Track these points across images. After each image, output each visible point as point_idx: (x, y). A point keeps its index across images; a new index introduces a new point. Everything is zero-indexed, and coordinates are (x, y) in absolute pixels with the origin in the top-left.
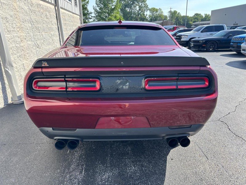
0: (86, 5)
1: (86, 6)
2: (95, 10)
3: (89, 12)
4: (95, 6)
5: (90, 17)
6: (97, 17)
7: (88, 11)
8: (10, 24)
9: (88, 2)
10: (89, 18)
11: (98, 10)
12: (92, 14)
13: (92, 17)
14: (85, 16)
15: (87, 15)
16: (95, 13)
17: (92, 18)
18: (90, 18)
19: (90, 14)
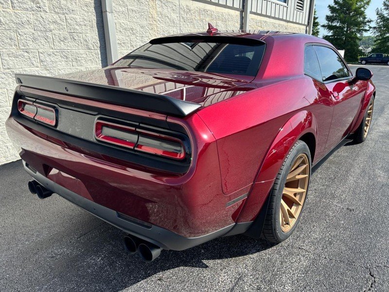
0: (363, 7)
1: (362, 9)
2: (380, 16)
3: (366, 20)
4: (379, 9)
5: (367, 28)
6: (380, 28)
7: (365, 18)
8: (138, 38)
9: (368, 3)
10: (363, 30)
11: (386, 15)
12: (372, 23)
13: (370, 28)
14: (357, 26)
15: (360, 24)
16: (379, 21)
17: (368, 30)
18: (366, 31)
19: (367, 24)
